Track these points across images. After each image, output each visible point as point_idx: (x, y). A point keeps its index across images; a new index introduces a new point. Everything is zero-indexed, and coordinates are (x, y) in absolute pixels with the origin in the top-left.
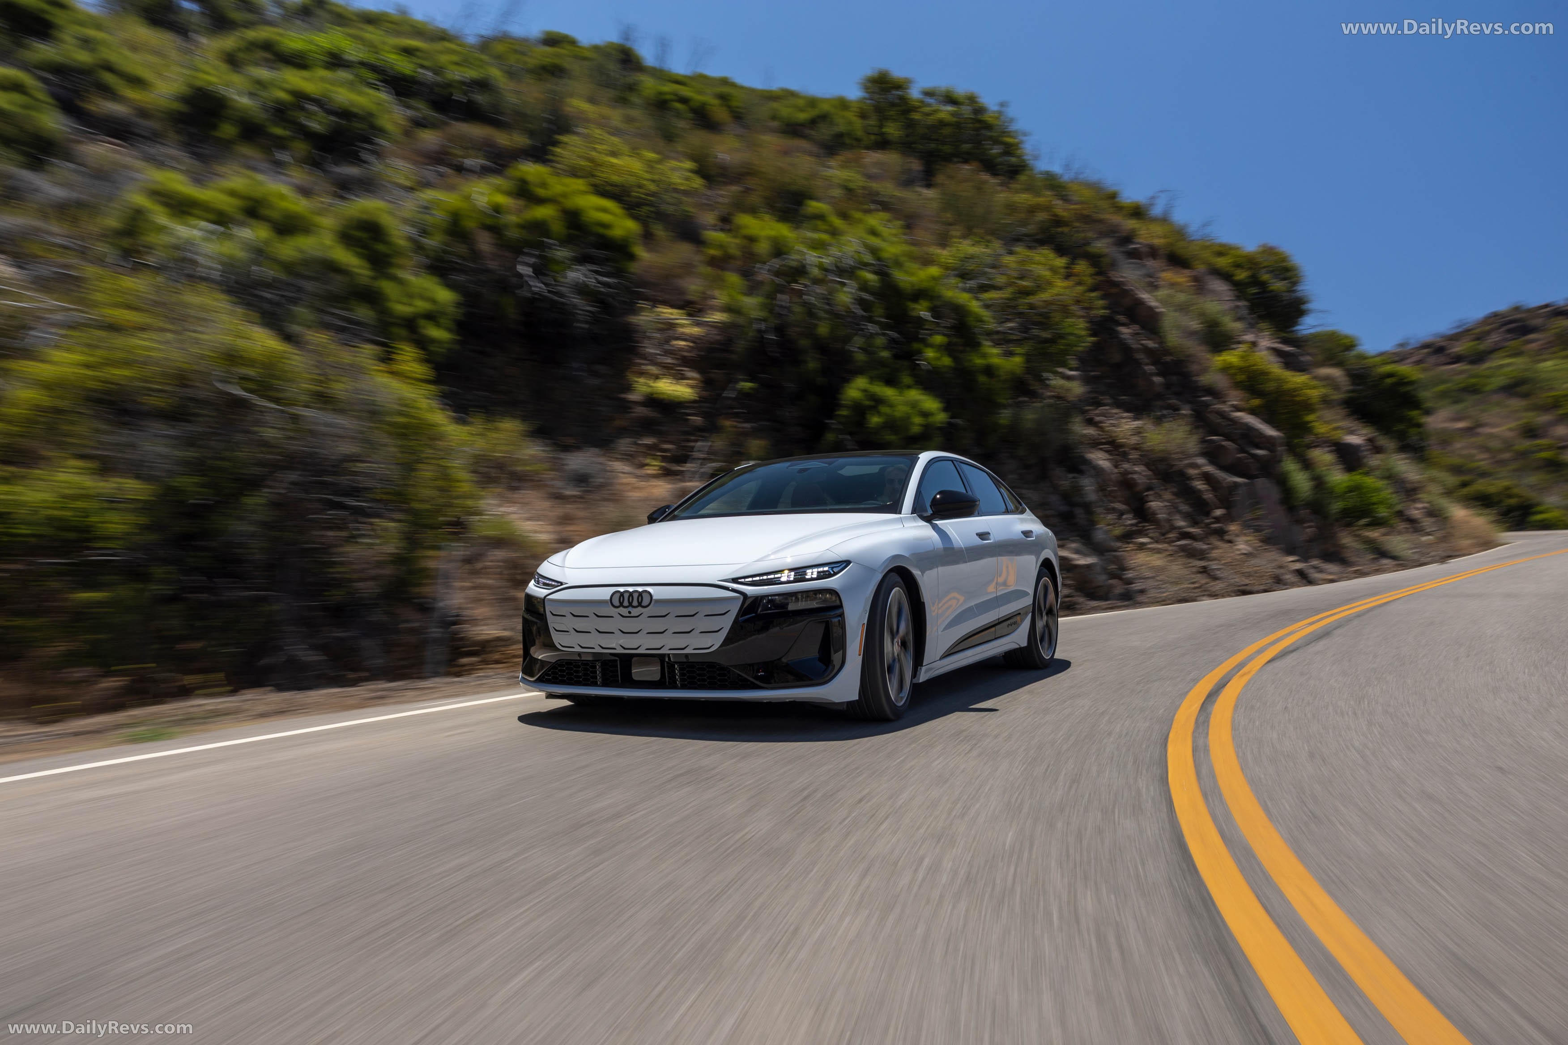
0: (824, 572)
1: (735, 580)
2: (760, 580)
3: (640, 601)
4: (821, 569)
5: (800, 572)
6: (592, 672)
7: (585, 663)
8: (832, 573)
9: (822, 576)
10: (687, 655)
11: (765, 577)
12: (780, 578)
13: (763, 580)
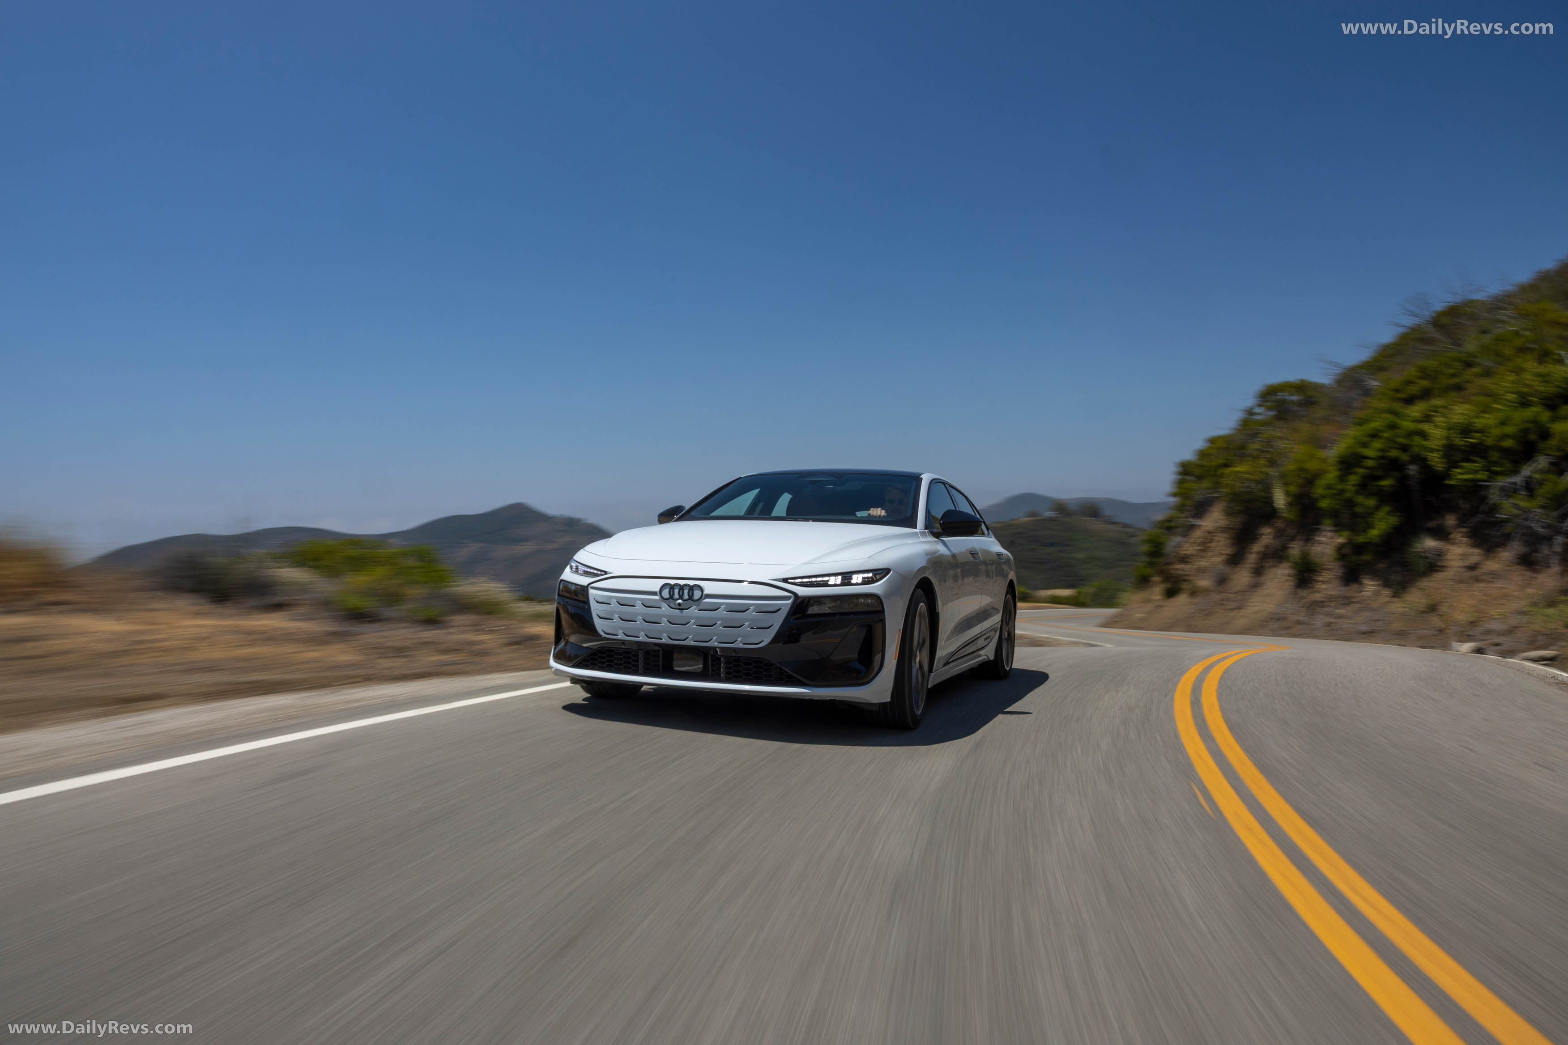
0: (867, 578)
1: (785, 580)
2: (809, 582)
3: (691, 595)
4: (866, 575)
5: (846, 577)
6: (634, 661)
7: (627, 652)
8: (875, 579)
9: (866, 582)
10: (735, 650)
11: (814, 579)
12: (828, 581)
13: (812, 582)
